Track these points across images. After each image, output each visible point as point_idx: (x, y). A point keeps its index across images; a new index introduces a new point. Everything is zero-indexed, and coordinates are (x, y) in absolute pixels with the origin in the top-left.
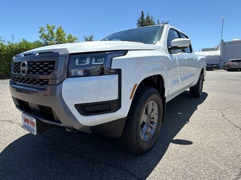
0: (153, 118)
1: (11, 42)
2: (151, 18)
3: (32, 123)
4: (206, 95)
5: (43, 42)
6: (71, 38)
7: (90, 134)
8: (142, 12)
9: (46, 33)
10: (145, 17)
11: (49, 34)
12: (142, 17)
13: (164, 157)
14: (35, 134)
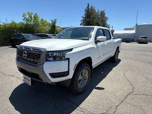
0: (86, 77)
1: (5, 23)
2: (93, 8)
3: (29, 80)
4: (120, 60)
5: (25, 23)
6: (43, 20)
7: (55, 86)
8: (88, 4)
9: (27, 17)
10: (90, 7)
11: (29, 18)
12: (88, 7)
13: (89, 96)
14: (30, 85)
